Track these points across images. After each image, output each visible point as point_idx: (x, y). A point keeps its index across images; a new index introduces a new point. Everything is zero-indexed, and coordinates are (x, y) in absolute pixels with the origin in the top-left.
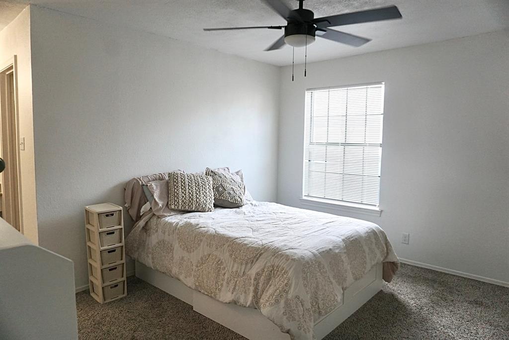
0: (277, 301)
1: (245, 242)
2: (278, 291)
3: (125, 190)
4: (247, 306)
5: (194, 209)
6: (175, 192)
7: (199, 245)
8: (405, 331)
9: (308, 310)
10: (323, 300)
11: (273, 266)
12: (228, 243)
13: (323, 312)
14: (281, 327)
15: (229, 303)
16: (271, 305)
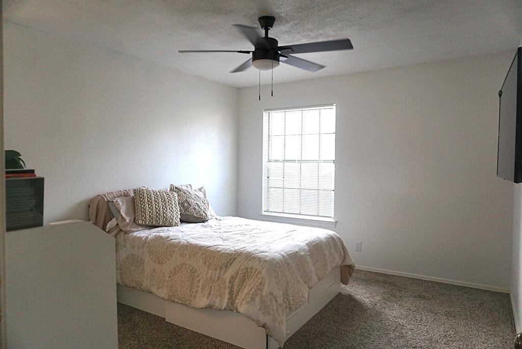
0: (253, 299)
1: (218, 249)
2: (253, 290)
3: (89, 206)
4: (223, 308)
5: (161, 223)
6: (142, 208)
7: (171, 256)
8: (362, 323)
9: (281, 305)
10: (292, 296)
11: (247, 269)
12: (202, 252)
13: (294, 307)
14: (258, 322)
15: (205, 308)
16: (248, 303)
